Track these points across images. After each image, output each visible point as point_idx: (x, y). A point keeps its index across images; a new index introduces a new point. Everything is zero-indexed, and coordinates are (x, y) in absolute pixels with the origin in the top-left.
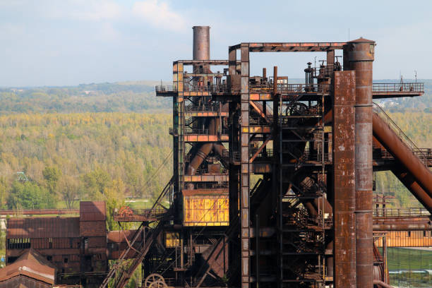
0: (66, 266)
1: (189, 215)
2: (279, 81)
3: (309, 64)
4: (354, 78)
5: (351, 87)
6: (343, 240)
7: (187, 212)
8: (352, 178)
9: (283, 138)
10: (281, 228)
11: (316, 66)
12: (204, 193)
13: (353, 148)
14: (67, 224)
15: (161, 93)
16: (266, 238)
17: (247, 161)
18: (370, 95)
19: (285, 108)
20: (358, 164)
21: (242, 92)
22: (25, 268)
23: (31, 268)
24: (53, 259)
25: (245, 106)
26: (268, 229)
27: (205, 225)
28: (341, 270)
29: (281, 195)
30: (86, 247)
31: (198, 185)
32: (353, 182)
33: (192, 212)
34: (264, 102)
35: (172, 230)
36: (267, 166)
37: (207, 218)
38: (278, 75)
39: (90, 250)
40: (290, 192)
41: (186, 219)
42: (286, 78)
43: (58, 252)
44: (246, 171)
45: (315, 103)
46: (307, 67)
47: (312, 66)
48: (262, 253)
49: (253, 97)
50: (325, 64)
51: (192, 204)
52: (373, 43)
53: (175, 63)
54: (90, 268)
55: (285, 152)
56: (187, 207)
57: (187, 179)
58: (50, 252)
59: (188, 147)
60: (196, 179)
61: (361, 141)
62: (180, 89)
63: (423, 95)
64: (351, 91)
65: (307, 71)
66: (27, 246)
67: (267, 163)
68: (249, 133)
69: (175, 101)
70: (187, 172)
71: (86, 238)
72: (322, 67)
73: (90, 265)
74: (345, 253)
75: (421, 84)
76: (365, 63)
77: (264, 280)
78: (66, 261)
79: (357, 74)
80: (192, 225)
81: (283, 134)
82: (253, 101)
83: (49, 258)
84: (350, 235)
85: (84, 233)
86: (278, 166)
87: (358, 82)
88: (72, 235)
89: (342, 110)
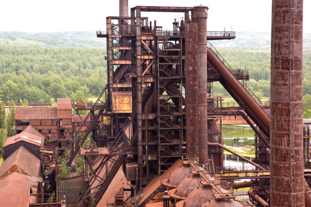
0: (50, 135)
1: (116, 106)
2: (157, 29)
3: (175, 19)
4: (197, 28)
5: (195, 33)
6: (191, 121)
7: (114, 104)
8: (196, 85)
9: (160, 62)
10: (159, 114)
11: (179, 21)
12: (124, 94)
13: (196, 68)
14: (50, 111)
15: (100, 36)
16: (151, 120)
17: (140, 75)
18: (206, 38)
19: (161, 45)
20: (199, 77)
21: (137, 35)
22: (24, 137)
23: (28, 137)
24: (43, 132)
25: (138, 43)
26: (152, 115)
27: (124, 112)
28: (190, 138)
29: (159, 95)
30: (61, 125)
31: (121, 89)
32: (196, 87)
33: (117, 105)
34: (151, 40)
35: (106, 115)
36: (151, 78)
37: (126, 109)
38: (157, 26)
39: (63, 126)
40: (165, 93)
41: (114, 109)
42: (161, 27)
43: (45, 128)
44: (139, 81)
45: (178, 42)
46: (174, 21)
47: (177, 21)
48: (149, 128)
49: (144, 38)
50: (184, 19)
51: (117, 100)
52: (207, 8)
53: (107, 18)
54: (63, 137)
55: (161, 70)
56: (114, 102)
57: (114, 86)
58: (41, 128)
59: (115, 67)
60: (119, 86)
61: (201, 64)
62: (110, 33)
63: (235, 39)
64: (195, 35)
65: (174, 23)
66: (27, 124)
67: (151, 77)
68: (141, 59)
69: (108, 41)
70: (114, 82)
71: (61, 119)
72: (182, 21)
73: (63, 135)
74: (192, 128)
75: (234, 33)
76: (203, 19)
77: (150, 144)
78: (50, 132)
79: (198, 25)
80: (117, 112)
81: (160, 59)
82: (144, 40)
83: (40, 131)
84: (195, 118)
85: (60, 117)
86: (157, 78)
87: (199, 30)
88: (53, 118)
89: (191, 46)
